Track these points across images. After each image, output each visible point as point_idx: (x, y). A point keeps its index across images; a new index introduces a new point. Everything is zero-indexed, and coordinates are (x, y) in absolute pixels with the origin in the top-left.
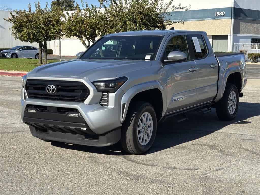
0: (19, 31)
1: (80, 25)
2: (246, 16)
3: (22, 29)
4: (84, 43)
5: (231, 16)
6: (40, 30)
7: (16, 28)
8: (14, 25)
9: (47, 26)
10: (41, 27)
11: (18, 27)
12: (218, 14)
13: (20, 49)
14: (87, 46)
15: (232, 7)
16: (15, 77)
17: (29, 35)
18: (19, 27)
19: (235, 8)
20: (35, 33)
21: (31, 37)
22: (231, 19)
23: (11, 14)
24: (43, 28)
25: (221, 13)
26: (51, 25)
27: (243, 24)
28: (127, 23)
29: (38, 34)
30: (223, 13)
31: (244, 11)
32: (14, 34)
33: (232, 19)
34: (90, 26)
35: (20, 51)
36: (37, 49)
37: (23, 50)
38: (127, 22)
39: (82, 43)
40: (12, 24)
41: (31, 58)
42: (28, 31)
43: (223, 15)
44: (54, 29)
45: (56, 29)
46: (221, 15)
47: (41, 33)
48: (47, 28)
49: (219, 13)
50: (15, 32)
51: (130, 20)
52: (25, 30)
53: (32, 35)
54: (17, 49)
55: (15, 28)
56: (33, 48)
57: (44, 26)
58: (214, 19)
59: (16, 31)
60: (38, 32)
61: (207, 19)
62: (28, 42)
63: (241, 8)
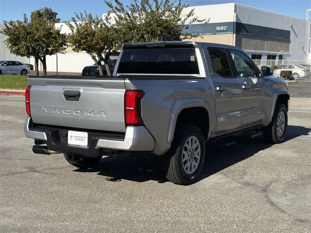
0: (15, 44)
1: (91, 37)
2: (247, 31)
3: (19, 42)
4: (94, 58)
5: (234, 31)
6: (40, 44)
7: (12, 41)
8: (9, 37)
9: (48, 38)
10: (41, 40)
11: (13, 40)
12: (219, 29)
13: (4, 64)
14: (97, 61)
15: (234, 22)
16: (15, 96)
17: (27, 48)
18: (16, 39)
19: (236, 23)
20: (34, 46)
21: (30, 51)
22: (233, 34)
23: (6, 25)
24: (43, 41)
25: (222, 28)
26: (53, 38)
27: (244, 40)
28: (145, 37)
29: (38, 47)
30: (225, 27)
31: (245, 25)
32: (10, 47)
33: (235, 34)
34: (101, 39)
35: (5, 66)
36: (23, 65)
37: (8, 65)
38: (145, 34)
39: (92, 57)
40: (7, 36)
41: (16, 74)
42: (27, 44)
43: (224, 29)
44: (56, 42)
45: (58, 43)
46: (220, 30)
47: (42, 47)
48: (48, 41)
49: (221, 28)
50: (10, 45)
51: (148, 33)
52: (23, 43)
53: (31, 49)
54: (1, 64)
55: (10, 41)
56: (18, 63)
57: (44, 39)
58: (215, 34)
59: (12, 44)
60: (37, 46)
61: (207, 34)
62: (25, 56)
63: (243, 23)
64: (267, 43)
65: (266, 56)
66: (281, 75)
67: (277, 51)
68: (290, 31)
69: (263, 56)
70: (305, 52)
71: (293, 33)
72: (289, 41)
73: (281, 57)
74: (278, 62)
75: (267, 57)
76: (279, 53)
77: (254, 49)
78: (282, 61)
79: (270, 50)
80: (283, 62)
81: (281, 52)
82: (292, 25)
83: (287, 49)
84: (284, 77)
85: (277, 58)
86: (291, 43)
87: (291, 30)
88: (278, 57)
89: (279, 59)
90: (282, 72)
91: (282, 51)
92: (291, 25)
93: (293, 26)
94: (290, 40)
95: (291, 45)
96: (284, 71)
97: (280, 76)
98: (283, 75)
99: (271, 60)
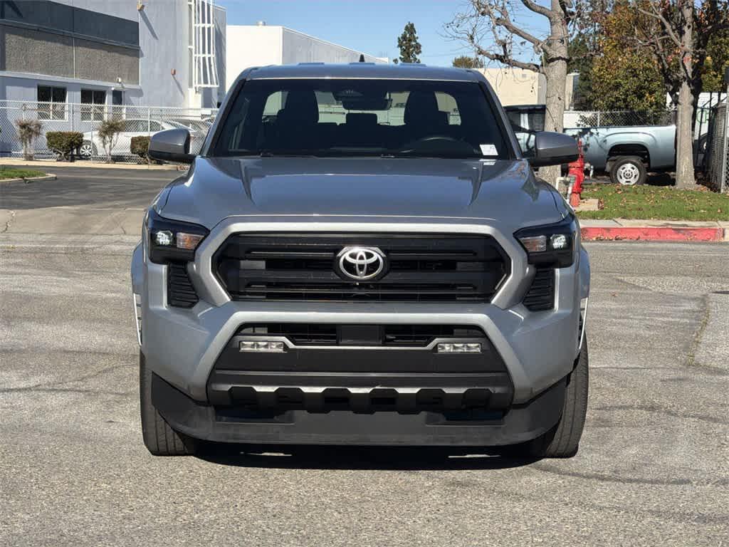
2: (20, 16)
64: (78, 54)
65: (76, 91)
66: (133, 149)
67: (105, 80)
68: (138, 23)
69: (70, 91)
70: (179, 85)
71: (147, 28)
72: (138, 50)
73: (118, 97)
74: (111, 111)
75: (79, 94)
76: (114, 86)
77: (42, 71)
78: (121, 109)
79: (87, 76)
80: (124, 111)
81: (118, 82)
82: (143, 6)
83: (133, 75)
84: (142, 155)
85: (109, 98)
86: (142, 56)
87: (139, 19)
88: (111, 97)
89: (114, 103)
90: (134, 140)
91: (120, 80)
92: (140, 5)
93: (145, 10)
94: (139, 47)
95: (142, 64)
96: (141, 139)
97: (128, 151)
98: (139, 148)
99: (93, 105)
